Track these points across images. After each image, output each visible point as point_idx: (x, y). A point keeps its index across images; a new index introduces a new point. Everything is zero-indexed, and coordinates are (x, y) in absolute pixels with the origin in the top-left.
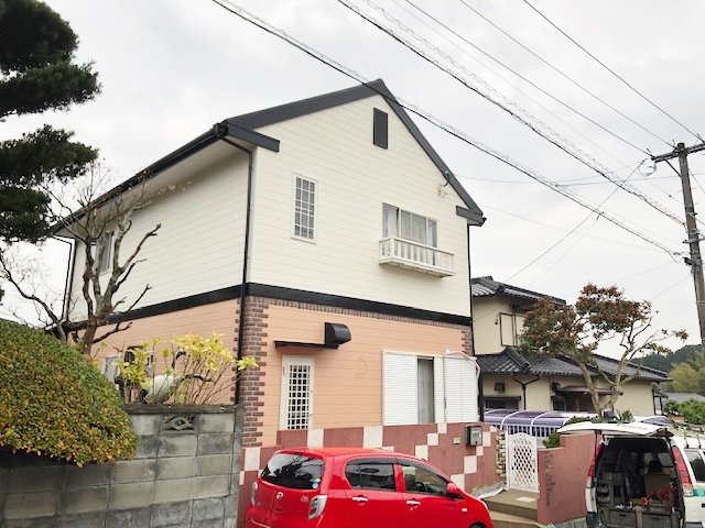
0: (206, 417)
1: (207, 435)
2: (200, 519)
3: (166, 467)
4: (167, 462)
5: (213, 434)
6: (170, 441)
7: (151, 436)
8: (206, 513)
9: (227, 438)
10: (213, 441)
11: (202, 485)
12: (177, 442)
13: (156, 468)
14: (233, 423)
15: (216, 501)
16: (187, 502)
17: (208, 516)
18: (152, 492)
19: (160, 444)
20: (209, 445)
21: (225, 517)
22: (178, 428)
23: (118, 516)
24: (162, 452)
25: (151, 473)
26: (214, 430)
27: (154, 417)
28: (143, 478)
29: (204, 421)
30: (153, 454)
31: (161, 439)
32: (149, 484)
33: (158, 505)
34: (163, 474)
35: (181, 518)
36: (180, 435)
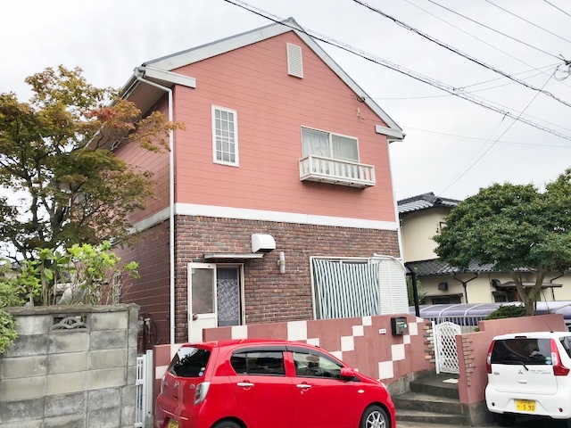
0: (98, 316)
1: (100, 332)
2: (97, 408)
3: (58, 362)
4: (58, 358)
5: (106, 331)
6: (60, 339)
7: (40, 335)
8: (102, 403)
9: (122, 335)
10: (106, 337)
11: (97, 378)
12: (68, 339)
13: (47, 363)
14: (126, 321)
15: (112, 391)
16: (81, 393)
17: (105, 405)
18: (44, 385)
19: (51, 342)
20: (103, 341)
21: (122, 405)
22: (68, 326)
23: (11, 407)
24: (53, 349)
25: (43, 368)
26: (107, 327)
27: (43, 318)
28: (34, 373)
29: (96, 320)
30: (43, 351)
31: (52, 337)
32: (39, 379)
33: (51, 397)
34: (55, 369)
35: (75, 408)
36: (71, 333)
